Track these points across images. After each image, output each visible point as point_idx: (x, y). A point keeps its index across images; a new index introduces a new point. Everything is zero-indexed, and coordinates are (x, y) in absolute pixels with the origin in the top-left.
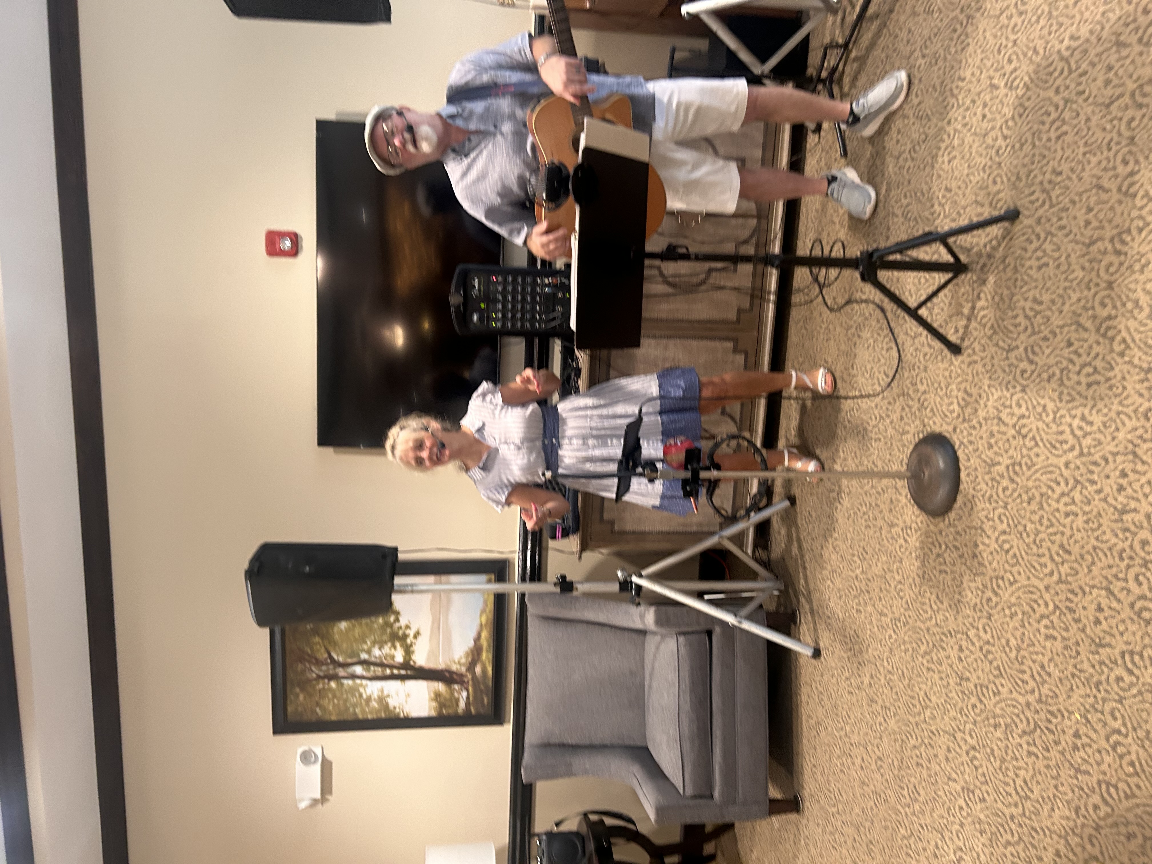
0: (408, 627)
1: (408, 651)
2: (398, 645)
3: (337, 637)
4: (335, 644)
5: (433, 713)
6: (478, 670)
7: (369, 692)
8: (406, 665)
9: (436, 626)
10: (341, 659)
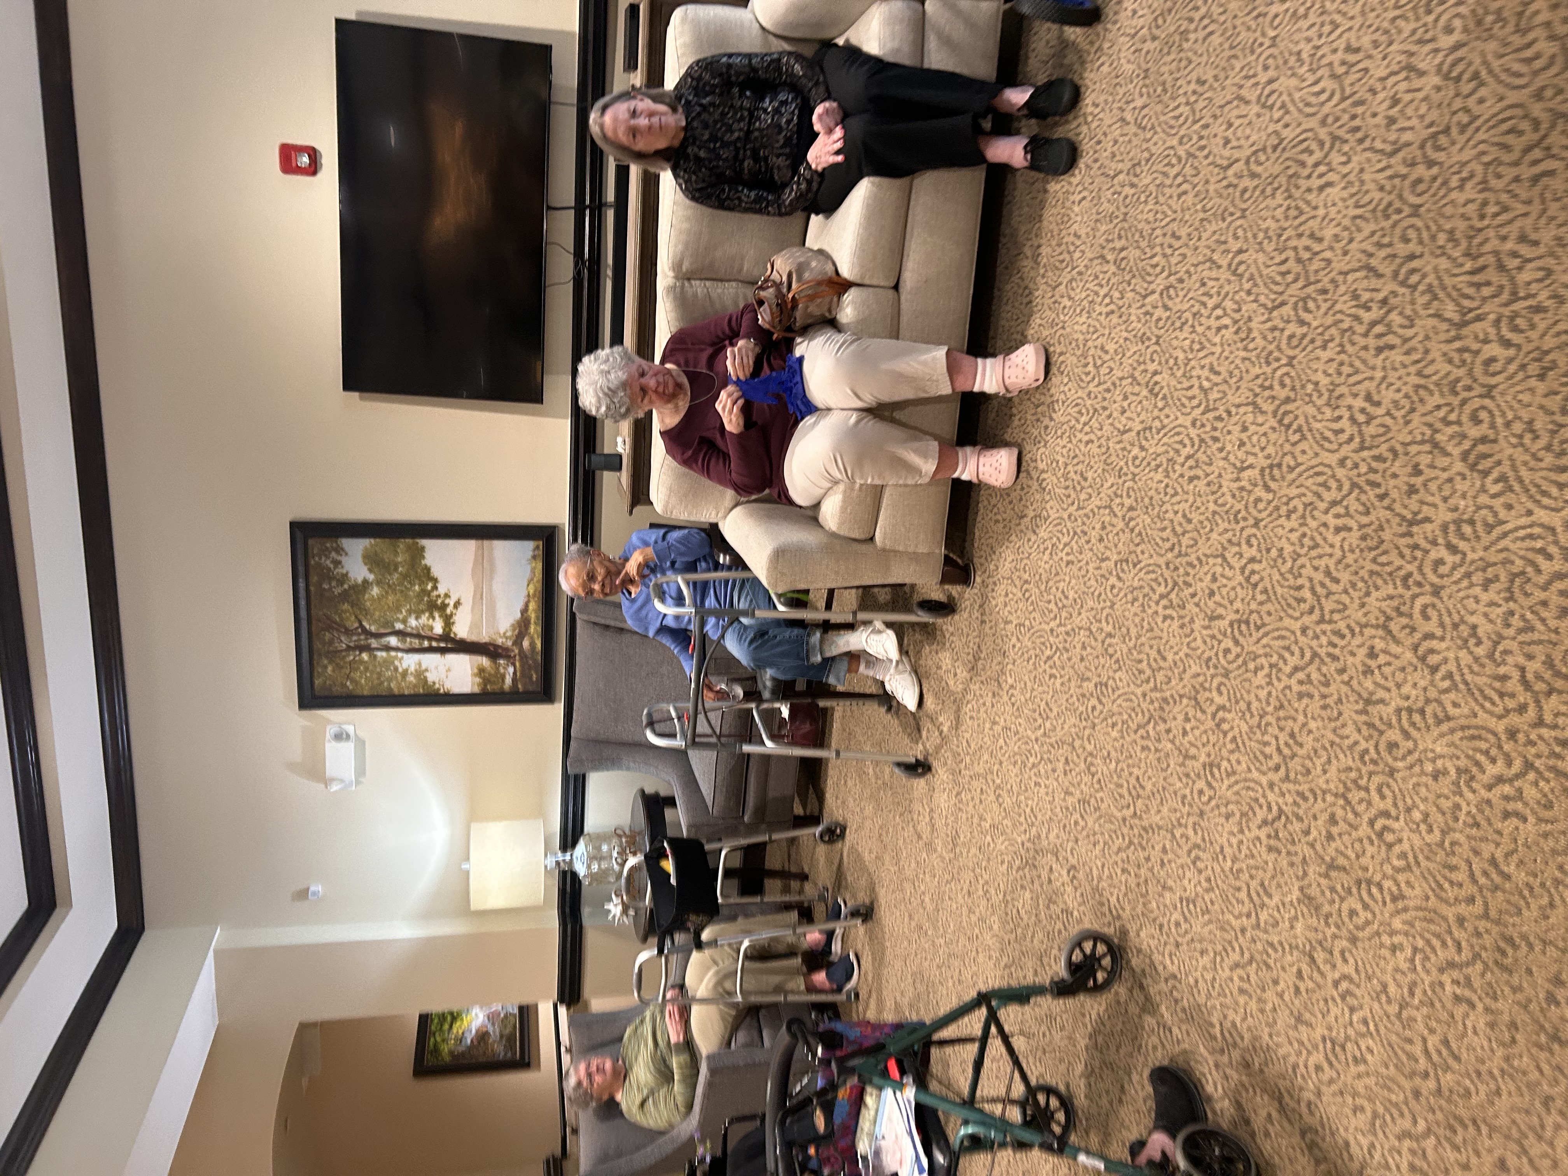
0: (447, 596)
1: (448, 622)
2: (436, 615)
3: (368, 604)
4: (367, 612)
5: (477, 690)
6: (526, 644)
7: (405, 666)
8: (446, 636)
9: (478, 596)
10: (373, 629)
